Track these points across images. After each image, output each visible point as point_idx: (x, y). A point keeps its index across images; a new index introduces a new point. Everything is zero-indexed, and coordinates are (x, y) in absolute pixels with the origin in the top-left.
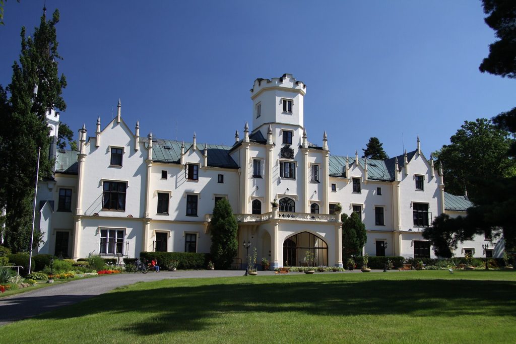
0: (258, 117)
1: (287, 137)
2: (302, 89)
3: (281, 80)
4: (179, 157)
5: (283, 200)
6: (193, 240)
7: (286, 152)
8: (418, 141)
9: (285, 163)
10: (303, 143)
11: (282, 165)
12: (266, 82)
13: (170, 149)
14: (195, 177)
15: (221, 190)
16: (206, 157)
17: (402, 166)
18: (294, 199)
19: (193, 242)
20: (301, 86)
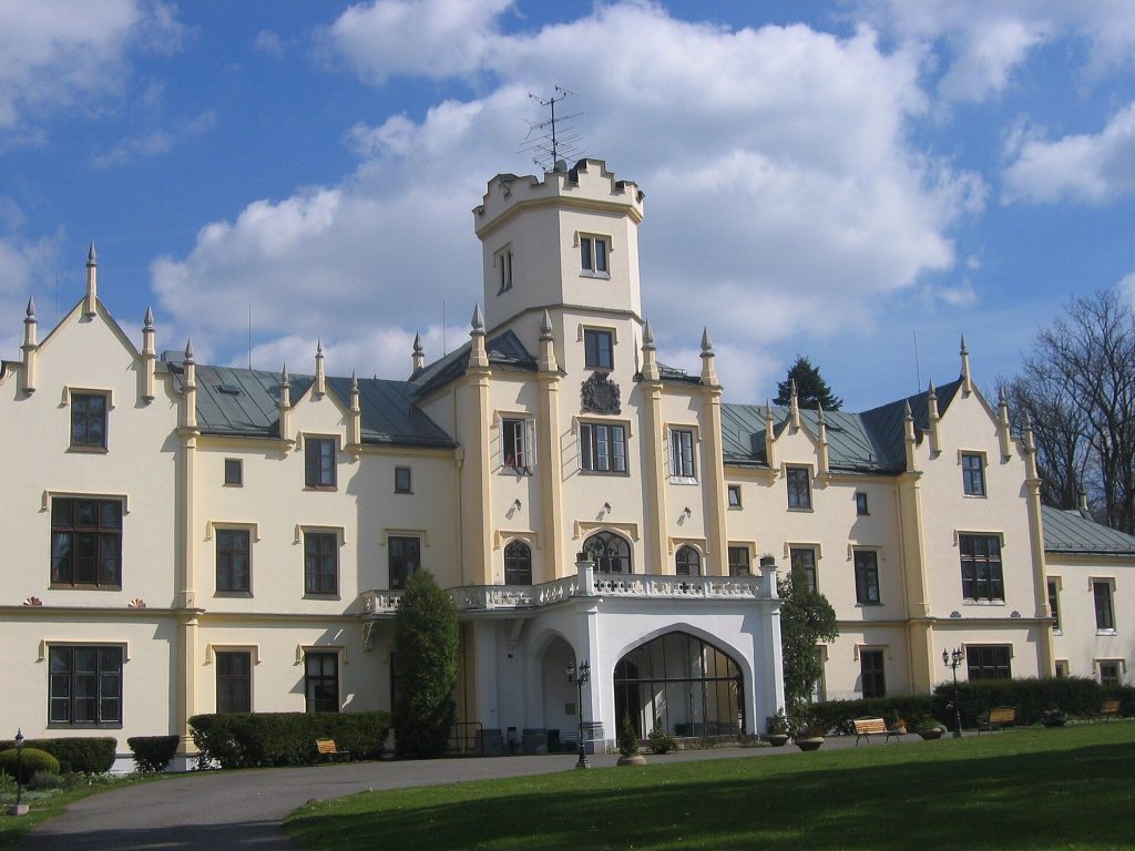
0: (502, 291)
1: (599, 346)
2: (635, 204)
3: (573, 179)
4: (273, 418)
5: (594, 541)
6: (328, 671)
7: (599, 393)
8: (963, 354)
9: (595, 426)
10: (647, 366)
11: (587, 431)
12: (527, 184)
13: (237, 393)
14: (325, 478)
15: (405, 515)
16: (357, 413)
17: (924, 425)
18: (627, 534)
19: (328, 678)
20: (629, 196)
